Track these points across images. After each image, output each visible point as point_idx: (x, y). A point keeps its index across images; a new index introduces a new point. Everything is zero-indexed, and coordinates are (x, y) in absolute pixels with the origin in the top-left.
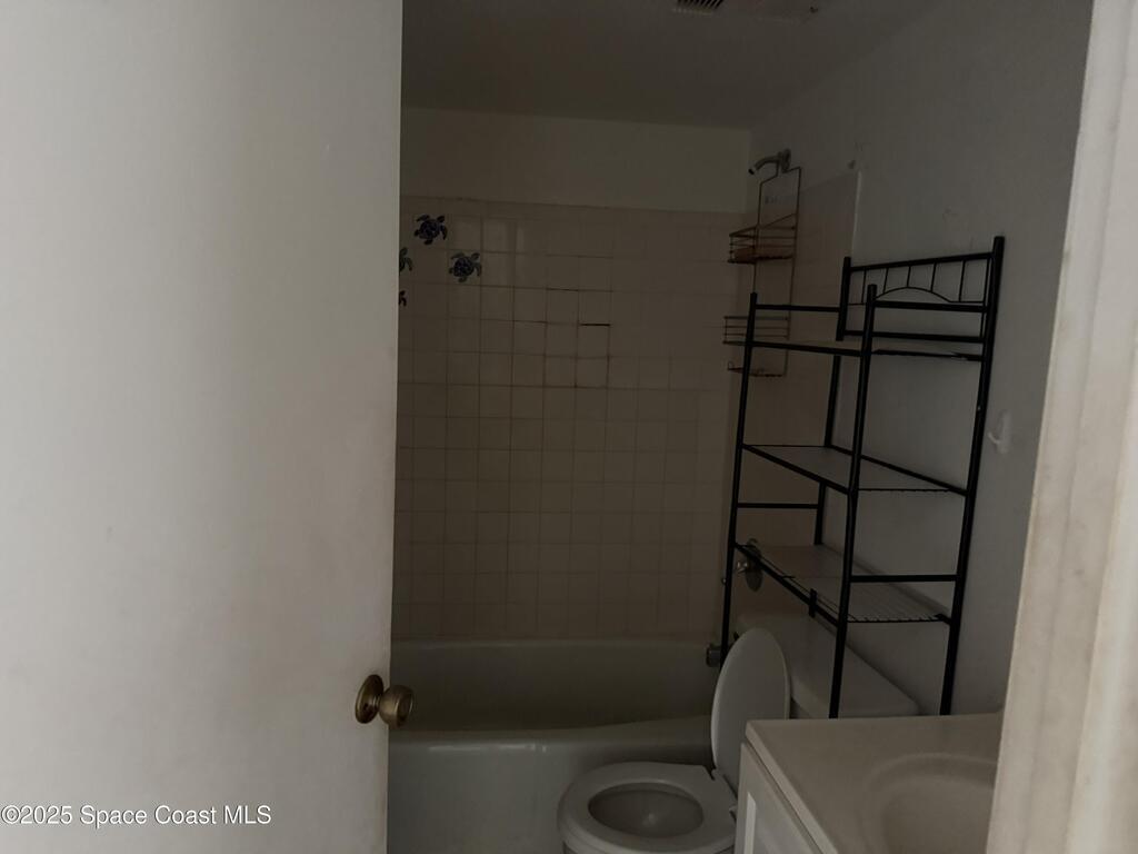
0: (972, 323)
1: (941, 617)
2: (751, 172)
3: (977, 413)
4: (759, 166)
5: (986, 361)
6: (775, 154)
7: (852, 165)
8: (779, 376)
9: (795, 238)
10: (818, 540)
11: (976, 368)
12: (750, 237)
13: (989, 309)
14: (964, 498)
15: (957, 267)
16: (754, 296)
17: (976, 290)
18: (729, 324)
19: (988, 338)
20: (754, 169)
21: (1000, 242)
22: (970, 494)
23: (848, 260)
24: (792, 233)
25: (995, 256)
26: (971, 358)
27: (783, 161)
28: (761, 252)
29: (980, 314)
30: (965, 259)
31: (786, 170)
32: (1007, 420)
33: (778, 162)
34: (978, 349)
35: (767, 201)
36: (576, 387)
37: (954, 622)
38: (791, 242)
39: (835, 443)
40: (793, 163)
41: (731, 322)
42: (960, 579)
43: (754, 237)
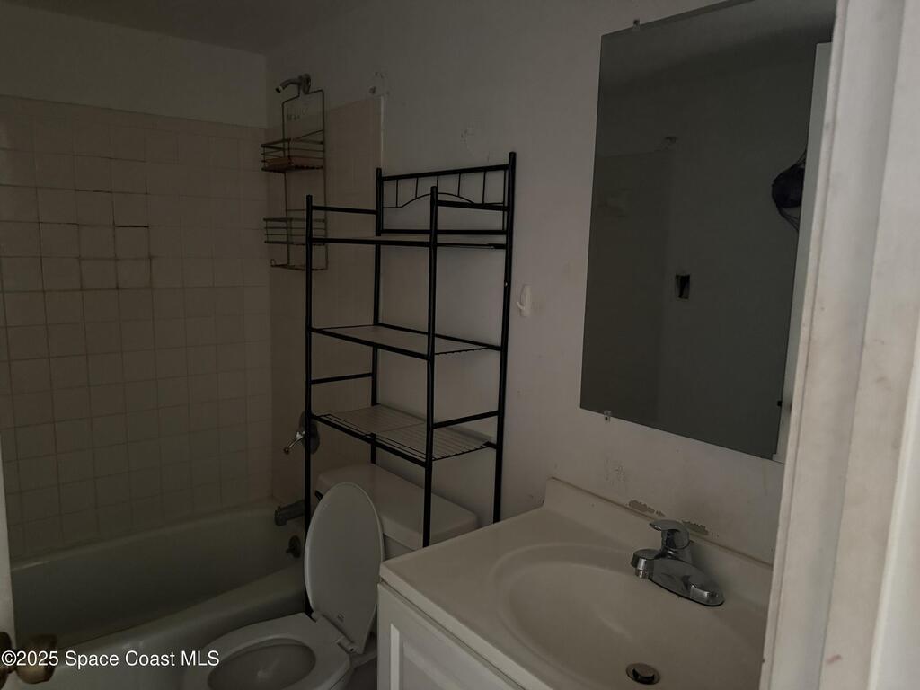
0: (495, 220)
1: (489, 445)
2: (278, 91)
3: (505, 288)
4: (285, 85)
5: (508, 247)
6: (296, 77)
7: (373, 91)
8: (322, 269)
9: (324, 151)
10: (374, 402)
11: (502, 254)
12: (279, 149)
13: (508, 208)
14: (500, 353)
15: (479, 177)
16: (309, 198)
17: (496, 194)
18: (269, 226)
19: (508, 231)
20: (281, 88)
21: (513, 156)
22: (503, 349)
23: (379, 171)
24: (320, 147)
25: (510, 168)
26: (498, 247)
27: (304, 83)
28: (296, 162)
29: (501, 213)
30: (485, 170)
31: (307, 93)
32: (528, 290)
33: (299, 84)
34: (502, 240)
35: (289, 119)
36: (117, 288)
37: (498, 447)
38: (321, 155)
39: (381, 321)
40: (314, 86)
41: (271, 224)
42: (500, 413)
43: (283, 149)
